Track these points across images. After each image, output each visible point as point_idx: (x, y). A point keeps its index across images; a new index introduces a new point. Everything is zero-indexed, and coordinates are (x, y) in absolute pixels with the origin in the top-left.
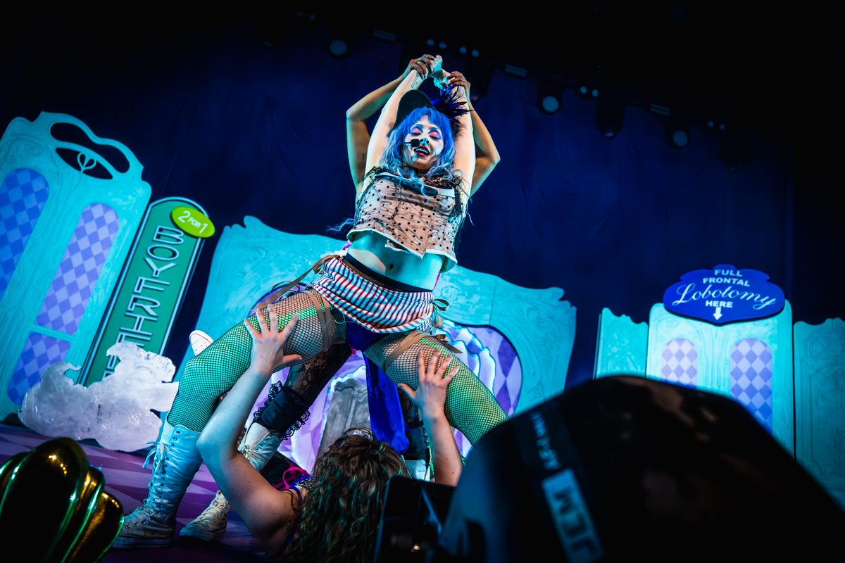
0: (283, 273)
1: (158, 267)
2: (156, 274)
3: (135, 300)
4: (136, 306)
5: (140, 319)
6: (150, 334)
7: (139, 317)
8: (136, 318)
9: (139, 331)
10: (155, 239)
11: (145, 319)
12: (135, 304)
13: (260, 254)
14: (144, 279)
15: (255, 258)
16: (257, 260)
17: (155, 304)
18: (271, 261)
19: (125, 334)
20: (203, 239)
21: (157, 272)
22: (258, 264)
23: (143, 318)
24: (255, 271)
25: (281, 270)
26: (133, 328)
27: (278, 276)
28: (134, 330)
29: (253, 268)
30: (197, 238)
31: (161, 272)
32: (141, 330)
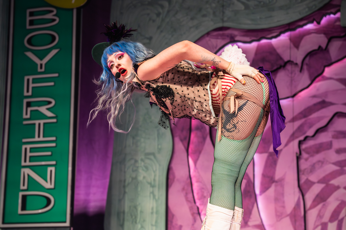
0: (196, 22)
1: (41, 59)
2: (41, 68)
3: (29, 104)
4: (31, 111)
5: (39, 124)
6: (54, 139)
7: (37, 122)
8: (34, 124)
9: (41, 139)
10: (28, 27)
11: (44, 124)
12: (29, 109)
13: (162, 7)
14: (31, 78)
15: (158, 15)
16: (161, 16)
17: (50, 103)
18: (177, 13)
19: (28, 147)
20: (79, 9)
21: (41, 65)
22: (163, 20)
23: (42, 122)
24: (162, 32)
25: (192, 19)
26: (34, 137)
27: (191, 28)
28: (36, 139)
29: (159, 28)
30: (72, 10)
31: (46, 64)
32: (44, 137)
